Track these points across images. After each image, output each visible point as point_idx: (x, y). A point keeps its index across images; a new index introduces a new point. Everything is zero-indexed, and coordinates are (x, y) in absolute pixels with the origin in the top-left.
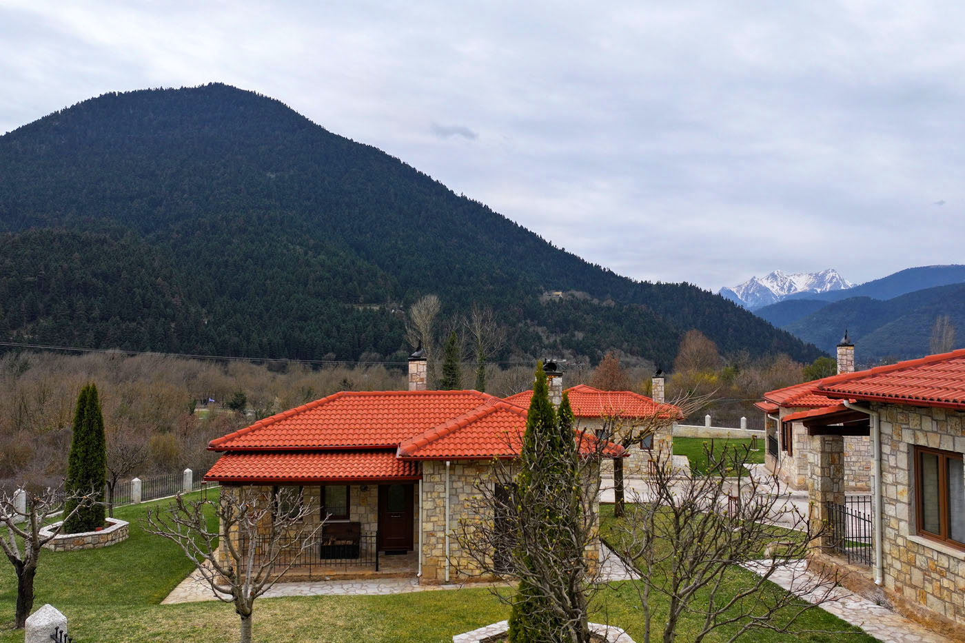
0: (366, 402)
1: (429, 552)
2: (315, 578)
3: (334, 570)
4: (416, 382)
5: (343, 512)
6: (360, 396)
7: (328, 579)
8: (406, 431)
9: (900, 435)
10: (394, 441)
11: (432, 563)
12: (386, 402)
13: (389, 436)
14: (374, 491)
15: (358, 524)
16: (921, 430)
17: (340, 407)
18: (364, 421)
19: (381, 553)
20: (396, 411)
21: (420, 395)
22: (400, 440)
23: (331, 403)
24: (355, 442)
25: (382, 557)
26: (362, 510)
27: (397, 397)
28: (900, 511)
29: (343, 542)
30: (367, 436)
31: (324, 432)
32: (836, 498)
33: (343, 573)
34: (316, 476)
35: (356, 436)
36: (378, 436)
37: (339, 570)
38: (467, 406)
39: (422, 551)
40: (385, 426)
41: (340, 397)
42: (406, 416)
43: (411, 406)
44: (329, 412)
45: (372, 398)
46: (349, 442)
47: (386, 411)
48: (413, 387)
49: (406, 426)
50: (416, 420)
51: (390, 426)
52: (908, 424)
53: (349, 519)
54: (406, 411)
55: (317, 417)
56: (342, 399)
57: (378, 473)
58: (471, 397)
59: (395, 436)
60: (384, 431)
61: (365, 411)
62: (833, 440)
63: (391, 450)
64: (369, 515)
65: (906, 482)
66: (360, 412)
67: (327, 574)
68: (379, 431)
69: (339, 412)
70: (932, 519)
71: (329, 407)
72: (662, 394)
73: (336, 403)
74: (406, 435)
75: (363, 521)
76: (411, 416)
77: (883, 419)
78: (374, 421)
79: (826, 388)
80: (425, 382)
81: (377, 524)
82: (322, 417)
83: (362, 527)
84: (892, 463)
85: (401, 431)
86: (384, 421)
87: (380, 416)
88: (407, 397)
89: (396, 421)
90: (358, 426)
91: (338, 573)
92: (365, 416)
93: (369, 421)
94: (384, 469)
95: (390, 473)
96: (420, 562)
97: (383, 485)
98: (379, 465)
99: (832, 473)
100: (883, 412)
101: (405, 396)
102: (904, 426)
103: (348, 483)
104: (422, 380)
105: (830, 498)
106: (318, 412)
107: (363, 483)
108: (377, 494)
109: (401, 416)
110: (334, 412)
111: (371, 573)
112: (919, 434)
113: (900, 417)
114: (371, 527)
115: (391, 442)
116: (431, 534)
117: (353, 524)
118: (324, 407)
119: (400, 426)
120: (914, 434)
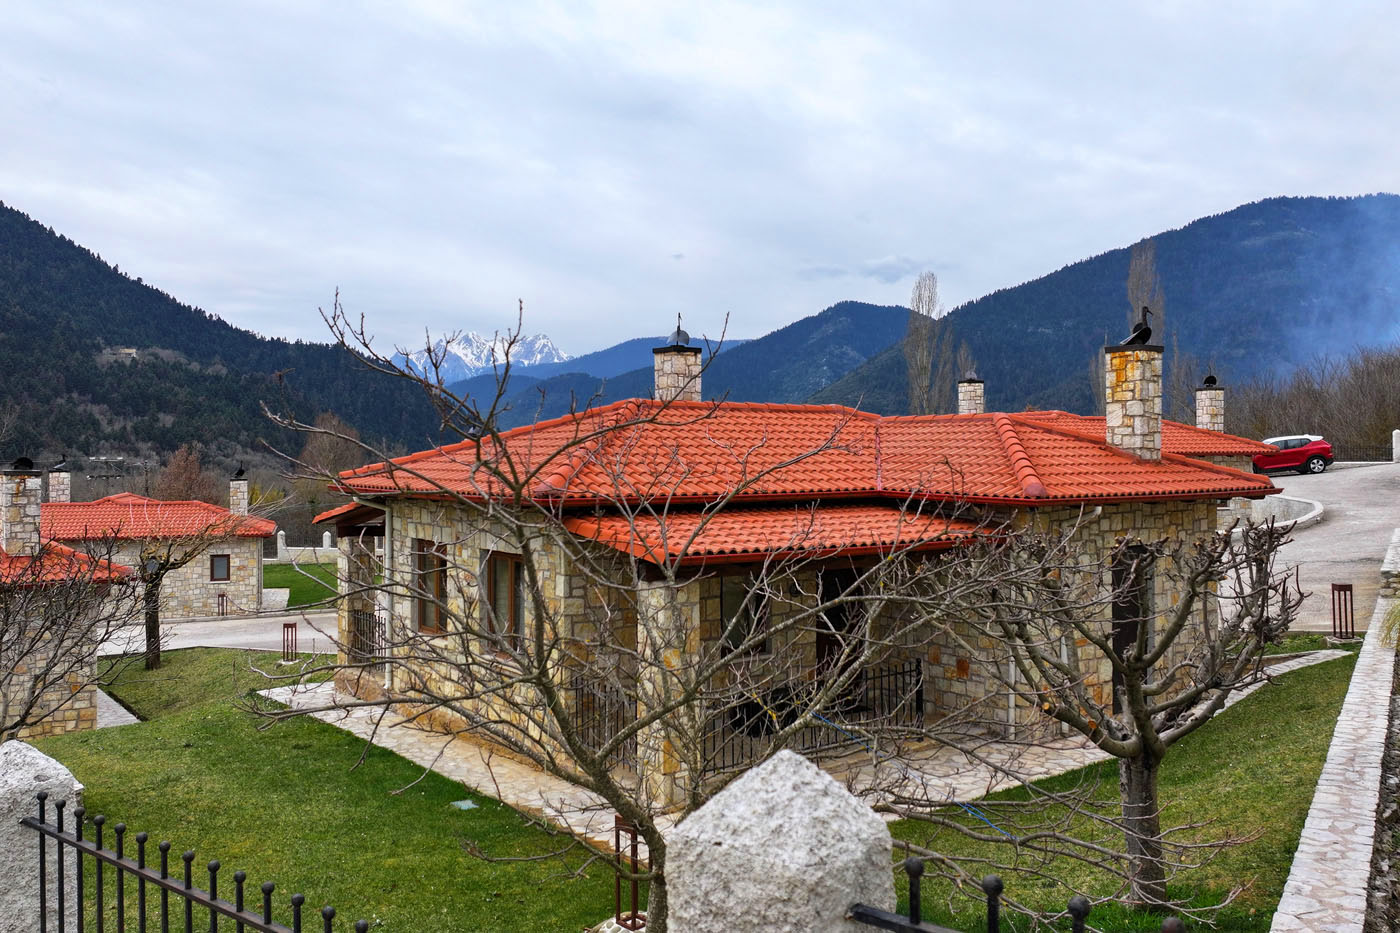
9: (406, 530)
16: (420, 523)
28: (406, 607)
32: (365, 605)
52: (411, 518)
65: (410, 578)
70: (431, 614)
72: (244, 503)
77: (395, 514)
84: (401, 560)
100: (396, 507)
102: (409, 520)
105: (358, 606)
112: (420, 528)
113: (407, 511)
120: (416, 528)
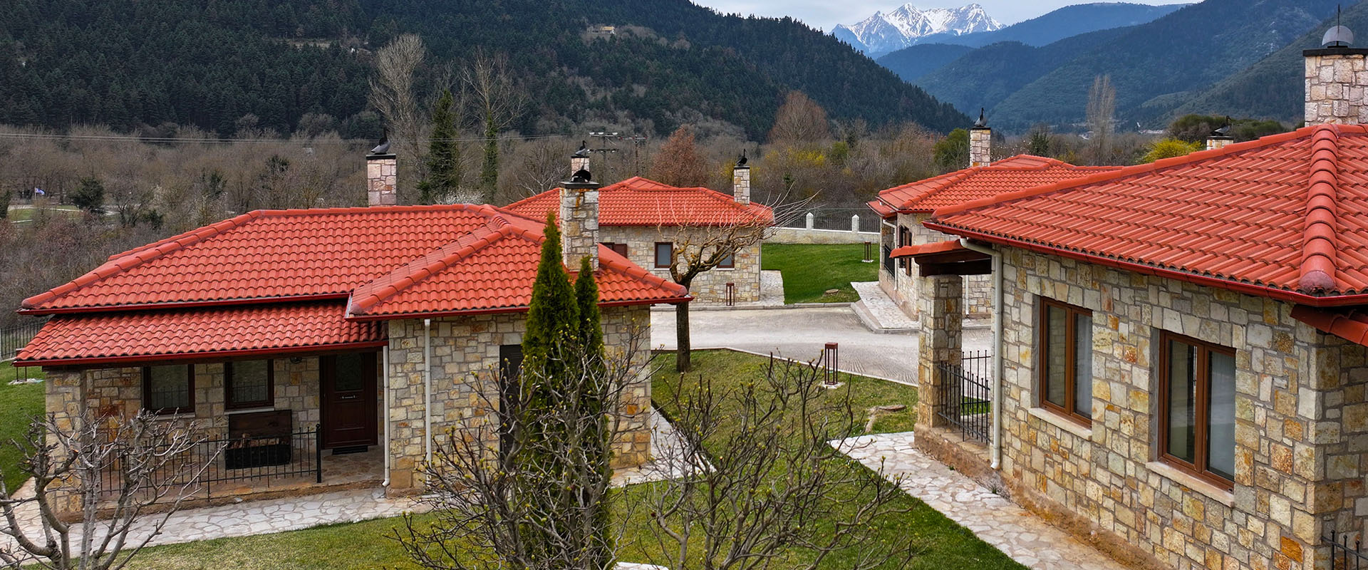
0: (298, 226)
1: (400, 450)
2: (218, 501)
3: (248, 487)
4: (380, 191)
5: (264, 396)
6: (287, 217)
7: (239, 500)
8: (362, 270)
9: (1024, 283)
10: (344, 288)
11: (405, 465)
12: (330, 225)
13: (335, 279)
14: (314, 363)
15: (288, 413)
16: (1048, 278)
17: (253, 236)
18: (294, 257)
19: (325, 453)
20: (347, 239)
21: (384, 213)
22: (353, 286)
23: (240, 229)
24: (279, 291)
25: (327, 459)
26: (293, 391)
27: (348, 217)
28: (1022, 378)
29: (263, 442)
30: (299, 281)
31: (227, 276)
32: (951, 356)
33: (264, 490)
34: (213, 350)
35: (281, 282)
36: (317, 280)
37: (257, 485)
38: (460, 228)
39: (390, 449)
40: (328, 264)
41: (254, 219)
42: (364, 246)
43: (371, 231)
44: (235, 244)
45: (307, 219)
46: (269, 291)
47: (330, 240)
48: (374, 198)
49: (363, 262)
50: (379, 253)
51: (336, 263)
52: (1034, 270)
53: (273, 405)
54: (363, 239)
55: (214, 252)
56: (258, 221)
57: (316, 340)
58: (465, 214)
59: (345, 279)
60: (327, 272)
61: (296, 241)
62: (949, 282)
63: (339, 301)
64: (306, 398)
65: (1030, 342)
66: (289, 242)
67: (237, 493)
68: (318, 272)
69: (253, 243)
70: (1057, 391)
71: (236, 236)
72: (747, 192)
73: (248, 228)
74: (362, 278)
75: (296, 406)
76: (372, 246)
77: (1007, 261)
78: (311, 256)
79: (940, 220)
80: (394, 191)
81: (318, 411)
82: (224, 252)
83: (294, 416)
84: (1015, 318)
85: (354, 270)
86: (328, 256)
87: (321, 248)
88: (364, 217)
89: (346, 255)
90: (283, 265)
91: (256, 490)
92: (295, 249)
93: (303, 257)
94: (327, 332)
95: (336, 339)
96: (386, 465)
97: (328, 357)
98: (319, 326)
99: (947, 323)
100: (1007, 252)
101: (361, 215)
102: (1029, 272)
103: (270, 357)
104: (389, 187)
105: (944, 356)
106: (217, 244)
107: (296, 355)
108: (317, 367)
109: (354, 247)
110: (244, 243)
111: (308, 485)
112: (1046, 283)
113: (1025, 260)
114: (309, 417)
115: (338, 289)
116: (403, 424)
117: (279, 412)
118: (227, 236)
119: (353, 262)
120: (1041, 283)
